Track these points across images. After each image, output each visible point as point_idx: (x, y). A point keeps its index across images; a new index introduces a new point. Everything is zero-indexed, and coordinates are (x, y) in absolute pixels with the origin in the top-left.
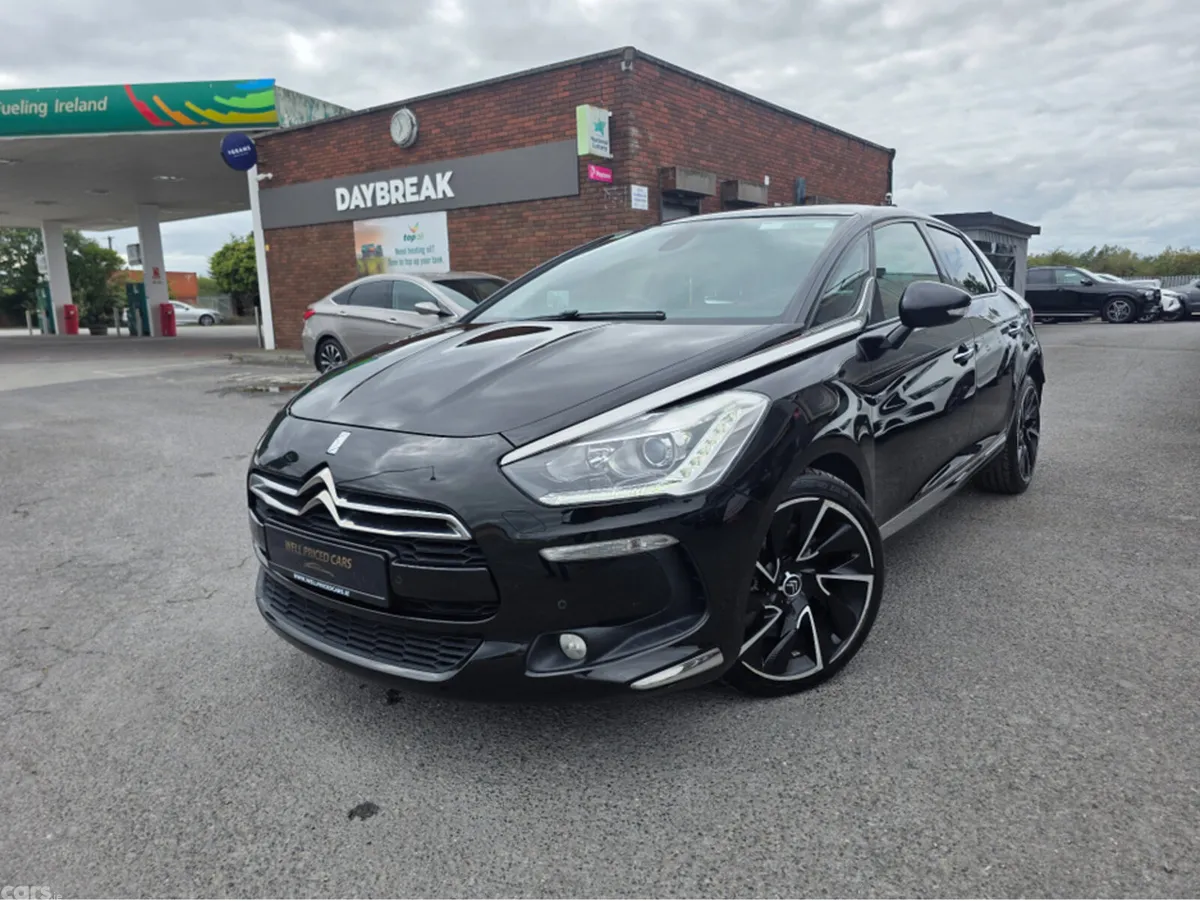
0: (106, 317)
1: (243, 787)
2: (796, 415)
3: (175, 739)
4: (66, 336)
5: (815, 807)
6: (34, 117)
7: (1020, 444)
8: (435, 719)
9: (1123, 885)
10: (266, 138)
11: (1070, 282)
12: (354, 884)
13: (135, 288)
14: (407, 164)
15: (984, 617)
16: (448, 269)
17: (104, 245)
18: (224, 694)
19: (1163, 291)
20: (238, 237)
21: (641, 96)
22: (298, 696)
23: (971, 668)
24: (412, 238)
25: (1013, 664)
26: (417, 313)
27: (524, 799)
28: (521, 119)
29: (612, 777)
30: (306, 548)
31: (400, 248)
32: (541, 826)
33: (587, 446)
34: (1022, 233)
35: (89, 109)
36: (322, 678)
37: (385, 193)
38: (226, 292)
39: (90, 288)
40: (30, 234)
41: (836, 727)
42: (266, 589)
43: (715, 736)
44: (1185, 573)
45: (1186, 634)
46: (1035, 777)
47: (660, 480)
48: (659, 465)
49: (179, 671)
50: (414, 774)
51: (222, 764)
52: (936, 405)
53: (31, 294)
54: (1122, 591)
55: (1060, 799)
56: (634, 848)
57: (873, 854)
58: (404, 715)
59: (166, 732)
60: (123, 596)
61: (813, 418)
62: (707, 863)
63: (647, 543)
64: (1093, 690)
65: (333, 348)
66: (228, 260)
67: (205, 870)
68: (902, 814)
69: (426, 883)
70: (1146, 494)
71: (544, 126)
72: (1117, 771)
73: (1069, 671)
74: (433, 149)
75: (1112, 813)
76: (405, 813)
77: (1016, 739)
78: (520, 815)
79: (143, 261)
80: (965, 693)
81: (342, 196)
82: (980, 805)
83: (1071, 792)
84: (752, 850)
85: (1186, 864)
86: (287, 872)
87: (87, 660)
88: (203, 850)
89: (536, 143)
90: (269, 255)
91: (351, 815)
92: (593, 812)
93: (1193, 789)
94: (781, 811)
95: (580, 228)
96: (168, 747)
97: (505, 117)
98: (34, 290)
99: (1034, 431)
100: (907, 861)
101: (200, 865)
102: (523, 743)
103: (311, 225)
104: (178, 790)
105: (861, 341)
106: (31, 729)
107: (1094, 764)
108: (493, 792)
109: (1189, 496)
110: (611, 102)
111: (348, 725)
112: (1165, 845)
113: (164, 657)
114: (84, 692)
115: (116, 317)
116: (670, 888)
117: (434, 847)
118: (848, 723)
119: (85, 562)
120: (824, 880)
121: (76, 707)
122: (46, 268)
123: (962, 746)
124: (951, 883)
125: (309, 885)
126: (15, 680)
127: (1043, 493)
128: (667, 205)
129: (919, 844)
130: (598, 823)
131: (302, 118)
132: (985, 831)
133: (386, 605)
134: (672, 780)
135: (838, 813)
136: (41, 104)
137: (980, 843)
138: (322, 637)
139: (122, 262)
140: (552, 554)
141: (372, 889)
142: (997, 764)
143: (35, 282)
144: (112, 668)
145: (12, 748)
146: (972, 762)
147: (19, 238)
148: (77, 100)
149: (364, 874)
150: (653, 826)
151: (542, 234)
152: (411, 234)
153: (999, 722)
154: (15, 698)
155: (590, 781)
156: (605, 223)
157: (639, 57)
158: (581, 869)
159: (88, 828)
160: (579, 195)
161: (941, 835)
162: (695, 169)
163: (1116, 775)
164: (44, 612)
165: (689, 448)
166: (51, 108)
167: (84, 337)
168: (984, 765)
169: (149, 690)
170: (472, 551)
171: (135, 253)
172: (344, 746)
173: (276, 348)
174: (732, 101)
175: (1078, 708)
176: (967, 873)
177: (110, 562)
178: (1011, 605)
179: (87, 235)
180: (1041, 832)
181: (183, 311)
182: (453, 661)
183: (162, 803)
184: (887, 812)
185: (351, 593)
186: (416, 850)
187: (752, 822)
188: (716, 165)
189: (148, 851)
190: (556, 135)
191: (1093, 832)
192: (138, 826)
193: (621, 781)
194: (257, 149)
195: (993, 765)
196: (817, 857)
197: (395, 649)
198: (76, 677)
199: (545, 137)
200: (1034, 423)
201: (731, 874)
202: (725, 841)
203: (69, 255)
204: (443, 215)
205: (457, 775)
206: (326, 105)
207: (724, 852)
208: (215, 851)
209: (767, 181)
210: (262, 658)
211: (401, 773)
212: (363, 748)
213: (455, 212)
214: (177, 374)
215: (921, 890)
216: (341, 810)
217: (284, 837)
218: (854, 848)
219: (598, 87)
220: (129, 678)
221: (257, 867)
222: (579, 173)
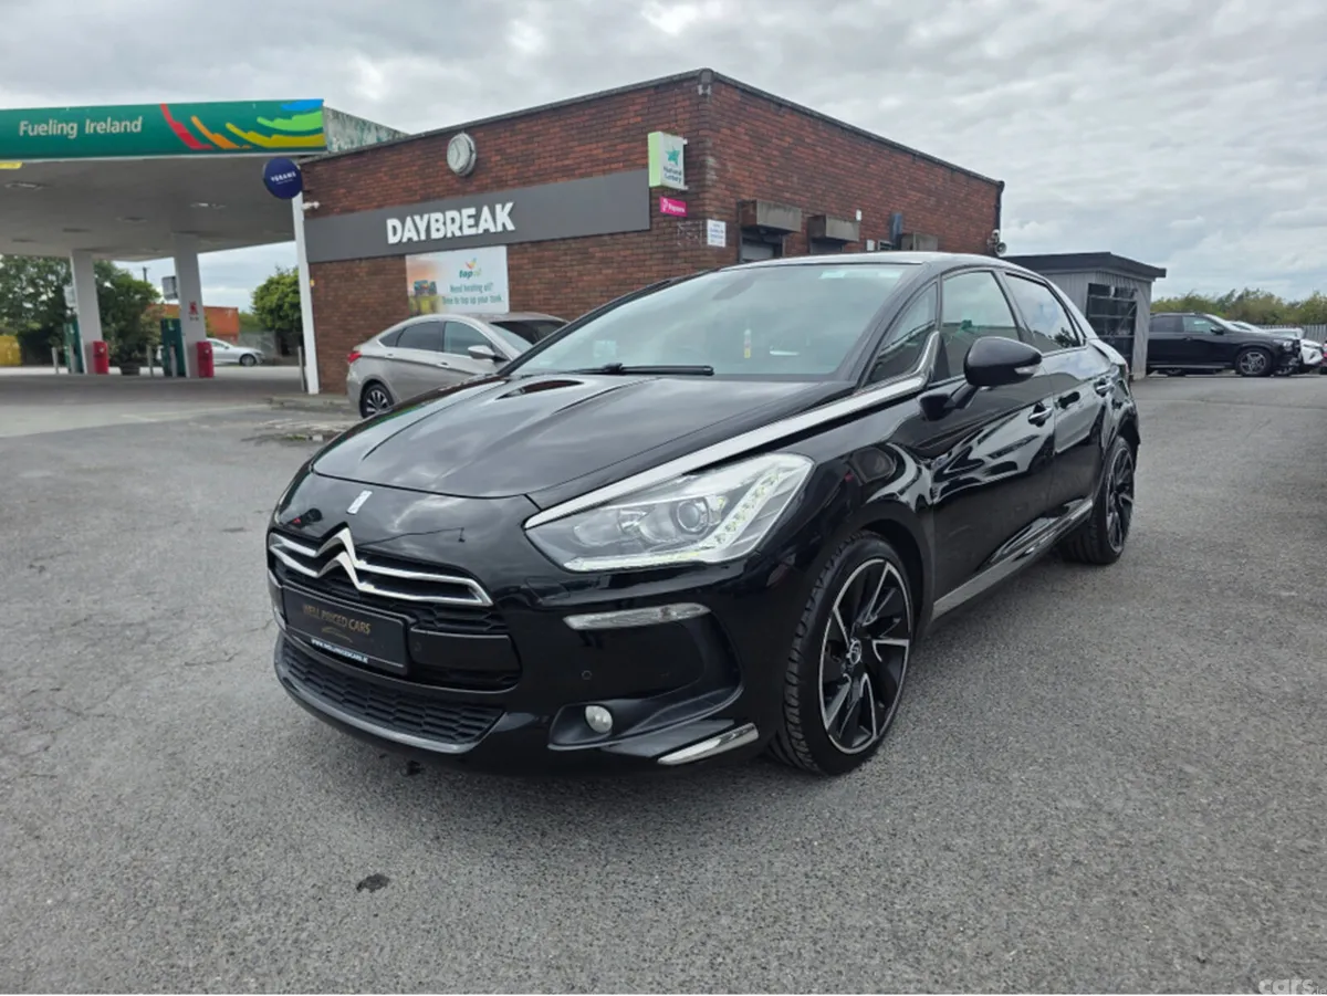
0: (139, 355)
1: (250, 856)
2: (848, 478)
3: (185, 807)
4: (95, 375)
5: (842, 889)
6: (63, 138)
7: (1110, 510)
8: (455, 791)
9: (1151, 973)
10: (313, 164)
11: (1199, 329)
12: (356, 956)
13: (170, 324)
14: (465, 193)
15: (1049, 697)
16: (507, 310)
17: (138, 276)
18: (237, 761)
19: (1303, 342)
20: (283, 270)
21: (719, 123)
22: (314, 765)
23: (1026, 748)
24: (468, 275)
25: (1072, 746)
26: (469, 357)
27: (540, 874)
28: (588, 147)
29: (634, 853)
30: (324, 612)
31: (456, 285)
32: (556, 902)
33: (619, 509)
34: (1145, 275)
35: (123, 129)
36: (341, 746)
37: (440, 225)
38: (270, 329)
39: (123, 323)
40: (58, 264)
41: (875, 807)
42: (285, 654)
43: (746, 814)
44: (1274, 653)
45: (1264, 718)
46: (1076, 862)
47: (693, 547)
48: (693, 530)
49: (194, 736)
50: (429, 847)
51: (231, 832)
52: (1019, 465)
53: (58, 330)
54: (1203, 671)
55: (1100, 886)
56: (648, 927)
57: (895, 937)
58: (424, 787)
59: (176, 799)
60: (140, 657)
61: (867, 481)
62: (721, 942)
63: (678, 612)
64: (1153, 774)
65: (379, 394)
66: (271, 294)
67: (206, 938)
68: (931, 897)
69: (431, 956)
70: (1248, 567)
71: (614, 154)
72: (1165, 858)
73: (1131, 754)
74: (492, 177)
75: (1152, 901)
76: (415, 886)
77: (1063, 823)
78: (534, 889)
79: (179, 295)
80: (1016, 775)
81: (394, 228)
82: (1014, 890)
83: (1112, 878)
84: (770, 930)
85: (1221, 955)
86: (289, 942)
87: (98, 724)
88: (206, 919)
89: (604, 172)
90: (313, 291)
91: (360, 887)
92: (609, 889)
93: (1241, 878)
94: (806, 892)
95: (651, 266)
96: (176, 814)
97: (571, 144)
98: (60, 324)
99: (1127, 498)
100: (929, 944)
101: (201, 934)
102: (545, 818)
103: (360, 259)
104: (183, 859)
105: (923, 400)
106: (36, 793)
107: (1141, 851)
108: (508, 866)
109: (1294, 570)
110: (686, 129)
111: (364, 795)
112: (1203, 935)
113: (178, 722)
114: (93, 756)
115: (149, 354)
116: (680, 967)
117: (442, 921)
118: (887, 803)
119: (102, 621)
120: (841, 962)
121: (83, 772)
122: (74, 301)
123: (1005, 830)
124: (973, 968)
125: (311, 956)
126: (22, 743)
127: (1135, 564)
128: (747, 241)
129: (945, 928)
130: (615, 901)
131: (352, 143)
132: (1016, 916)
133: (403, 673)
134: (696, 858)
135: (864, 895)
136: (71, 125)
137: (1008, 929)
138: (340, 706)
139: (157, 295)
140: (577, 622)
141: (375, 960)
142: (1039, 849)
143: (63, 316)
144: (124, 732)
145: (15, 812)
146: (1013, 845)
147: (47, 267)
148: (109, 120)
149: (368, 946)
150: (671, 904)
151: (610, 271)
152: (468, 270)
153: (1048, 805)
154: (22, 761)
155: (610, 858)
156: (679, 261)
157: (718, 80)
158: (591, 945)
159: (90, 894)
160: (649, 230)
161: (969, 919)
162: (779, 202)
163: (1163, 863)
164: (56, 673)
165: (725, 512)
166: (81, 128)
167: (114, 376)
168: (1024, 850)
169: (160, 756)
170: (491, 617)
171: (171, 286)
172: (358, 817)
173: (320, 392)
174: (820, 127)
175: (1134, 793)
176: (990, 958)
177: (128, 622)
178: (1081, 684)
179: (121, 265)
180: (1074, 918)
181: (222, 350)
182: (473, 732)
183: (166, 871)
184: (916, 895)
185: (369, 660)
186: (424, 923)
187: (774, 902)
188: (802, 199)
189: (150, 918)
190: (626, 163)
191: (1128, 918)
192: (140, 893)
193: (642, 858)
194: (303, 174)
195: (1034, 849)
196: (836, 938)
197: (416, 720)
198: (85, 740)
199: (613, 166)
200: (1128, 488)
201: (746, 953)
202: (743, 921)
203: (100, 288)
204: (503, 250)
205: (473, 849)
206: (378, 128)
207: (741, 931)
208: (218, 919)
209: (859, 216)
210: (281, 725)
211: (415, 845)
212: (377, 819)
213: (516, 247)
214: (210, 419)
215: (940, 974)
216: (349, 882)
217: (290, 908)
218: (876, 931)
219: (672, 112)
220: (139, 743)
221: (260, 937)
222: (651, 205)
